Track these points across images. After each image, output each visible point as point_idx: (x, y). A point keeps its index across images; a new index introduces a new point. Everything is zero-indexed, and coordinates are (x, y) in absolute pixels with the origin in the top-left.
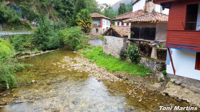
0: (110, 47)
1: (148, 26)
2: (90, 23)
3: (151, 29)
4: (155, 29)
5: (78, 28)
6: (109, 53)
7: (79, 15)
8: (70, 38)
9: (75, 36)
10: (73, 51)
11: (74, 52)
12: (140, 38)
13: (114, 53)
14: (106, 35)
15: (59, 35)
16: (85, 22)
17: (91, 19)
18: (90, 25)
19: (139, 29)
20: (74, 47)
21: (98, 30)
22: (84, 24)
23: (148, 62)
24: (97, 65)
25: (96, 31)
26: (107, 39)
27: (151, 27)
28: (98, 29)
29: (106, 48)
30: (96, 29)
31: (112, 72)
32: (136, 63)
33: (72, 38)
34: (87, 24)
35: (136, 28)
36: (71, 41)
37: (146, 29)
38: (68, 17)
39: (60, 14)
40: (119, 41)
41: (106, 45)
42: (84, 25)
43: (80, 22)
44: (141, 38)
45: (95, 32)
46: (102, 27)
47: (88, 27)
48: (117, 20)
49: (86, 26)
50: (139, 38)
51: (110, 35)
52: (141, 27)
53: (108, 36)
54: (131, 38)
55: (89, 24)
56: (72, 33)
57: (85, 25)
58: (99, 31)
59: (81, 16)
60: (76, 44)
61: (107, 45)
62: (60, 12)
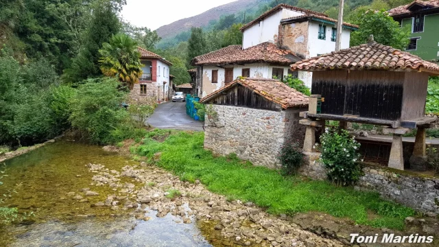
0: (232, 136)
1: (375, 81)
2: (138, 70)
3: (386, 88)
4: (399, 89)
5: (109, 83)
6: (228, 152)
7: (109, 50)
8: (90, 109)
9: (103, 104)
10: (101, 144)
11: (106, 148)
12: (346, 113)
13: (246, 152)
14: (215, 103)
15: (49, 100)
16: (125, 67)
17: (139, 60)
18: (137, 76)
19: (344, 87)
20: (103, 134)
21: (145, 89)
22: (123, 73)
23: (396, 182)
24: (211, 190)
25: (141, 89)
26: (219, 112)
27: (385, 82)
28: (145, 86)
29: (217, 137)
30: (141, 86)
31: (284, 216)
32: (347, 185)
33: (98, 109)
34: (129, 71)
35: (332, 86)
36: (93, 118)
37: (369, 87)
38: (51, 54)
39: (30, 46)
40: (268, 118)
41: (215, 130)
42: (121, 76)
43: (110, 65)
44: (350, 113)
45: (139, 93)
46: (155, 81)
47: (131, 79)
48: (210, 65)
49: (128, 78)
50: (342, 114)
51: (228, 103)
52: (349, 83)
53: (222, 104)
54: (318, 112)
55: (135, 72)
56: (97, 95)
57: (125, 75)
58: (147, 91)
59: (112, 52)
60: (108, 126)
61: (220, 130)
62: (31, 42)
